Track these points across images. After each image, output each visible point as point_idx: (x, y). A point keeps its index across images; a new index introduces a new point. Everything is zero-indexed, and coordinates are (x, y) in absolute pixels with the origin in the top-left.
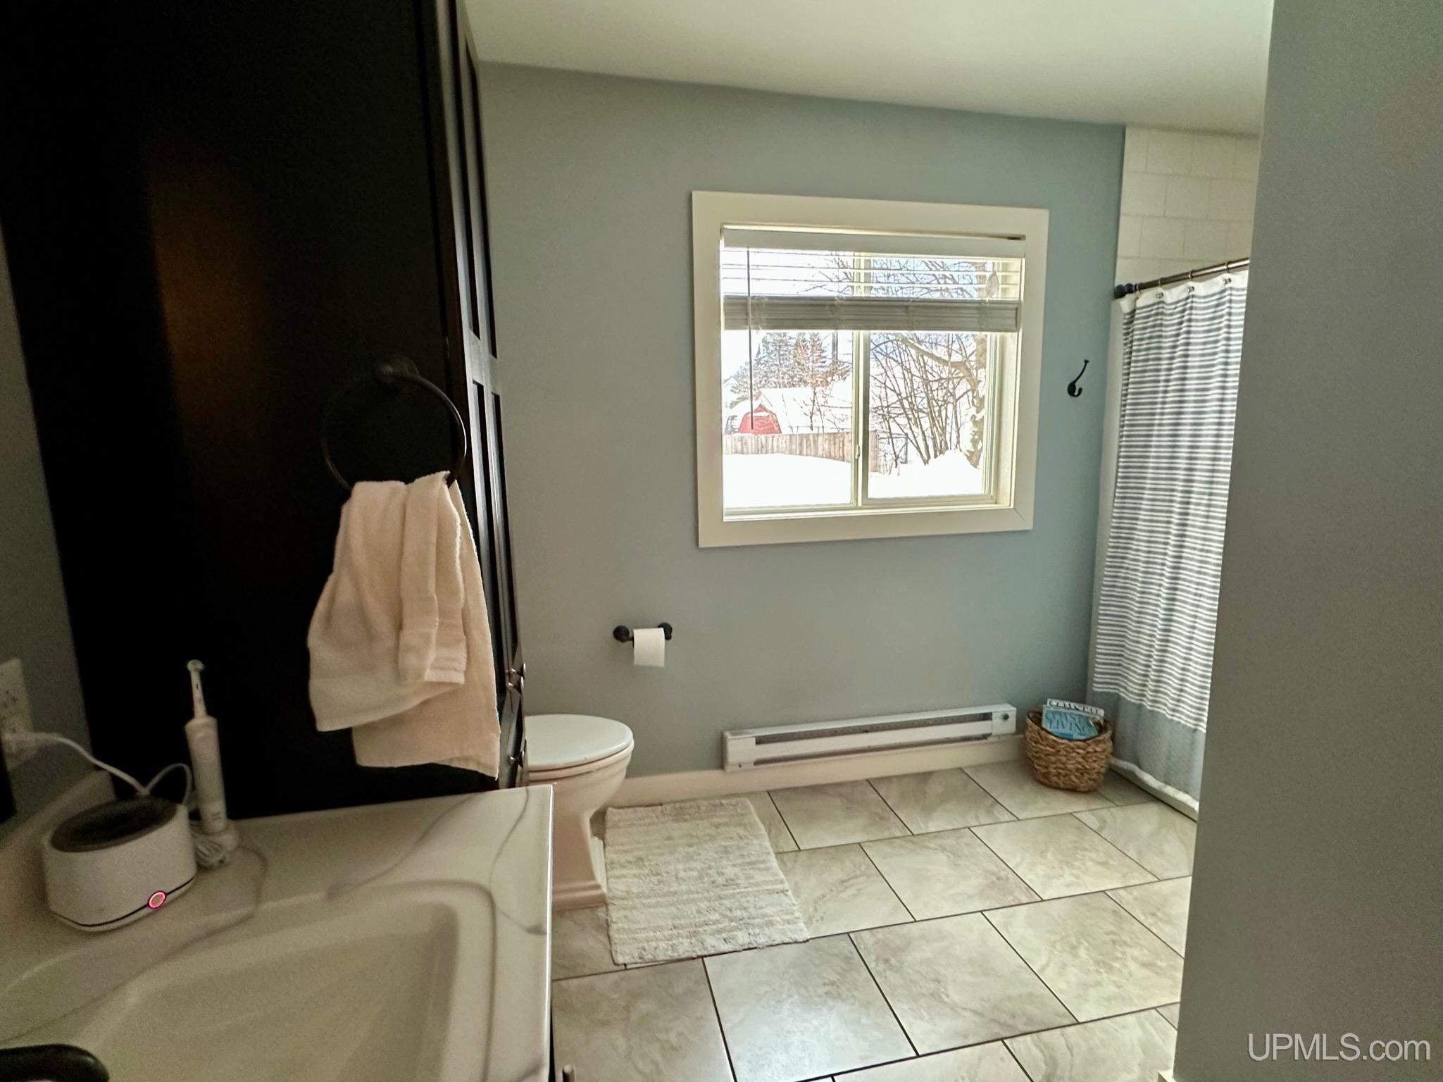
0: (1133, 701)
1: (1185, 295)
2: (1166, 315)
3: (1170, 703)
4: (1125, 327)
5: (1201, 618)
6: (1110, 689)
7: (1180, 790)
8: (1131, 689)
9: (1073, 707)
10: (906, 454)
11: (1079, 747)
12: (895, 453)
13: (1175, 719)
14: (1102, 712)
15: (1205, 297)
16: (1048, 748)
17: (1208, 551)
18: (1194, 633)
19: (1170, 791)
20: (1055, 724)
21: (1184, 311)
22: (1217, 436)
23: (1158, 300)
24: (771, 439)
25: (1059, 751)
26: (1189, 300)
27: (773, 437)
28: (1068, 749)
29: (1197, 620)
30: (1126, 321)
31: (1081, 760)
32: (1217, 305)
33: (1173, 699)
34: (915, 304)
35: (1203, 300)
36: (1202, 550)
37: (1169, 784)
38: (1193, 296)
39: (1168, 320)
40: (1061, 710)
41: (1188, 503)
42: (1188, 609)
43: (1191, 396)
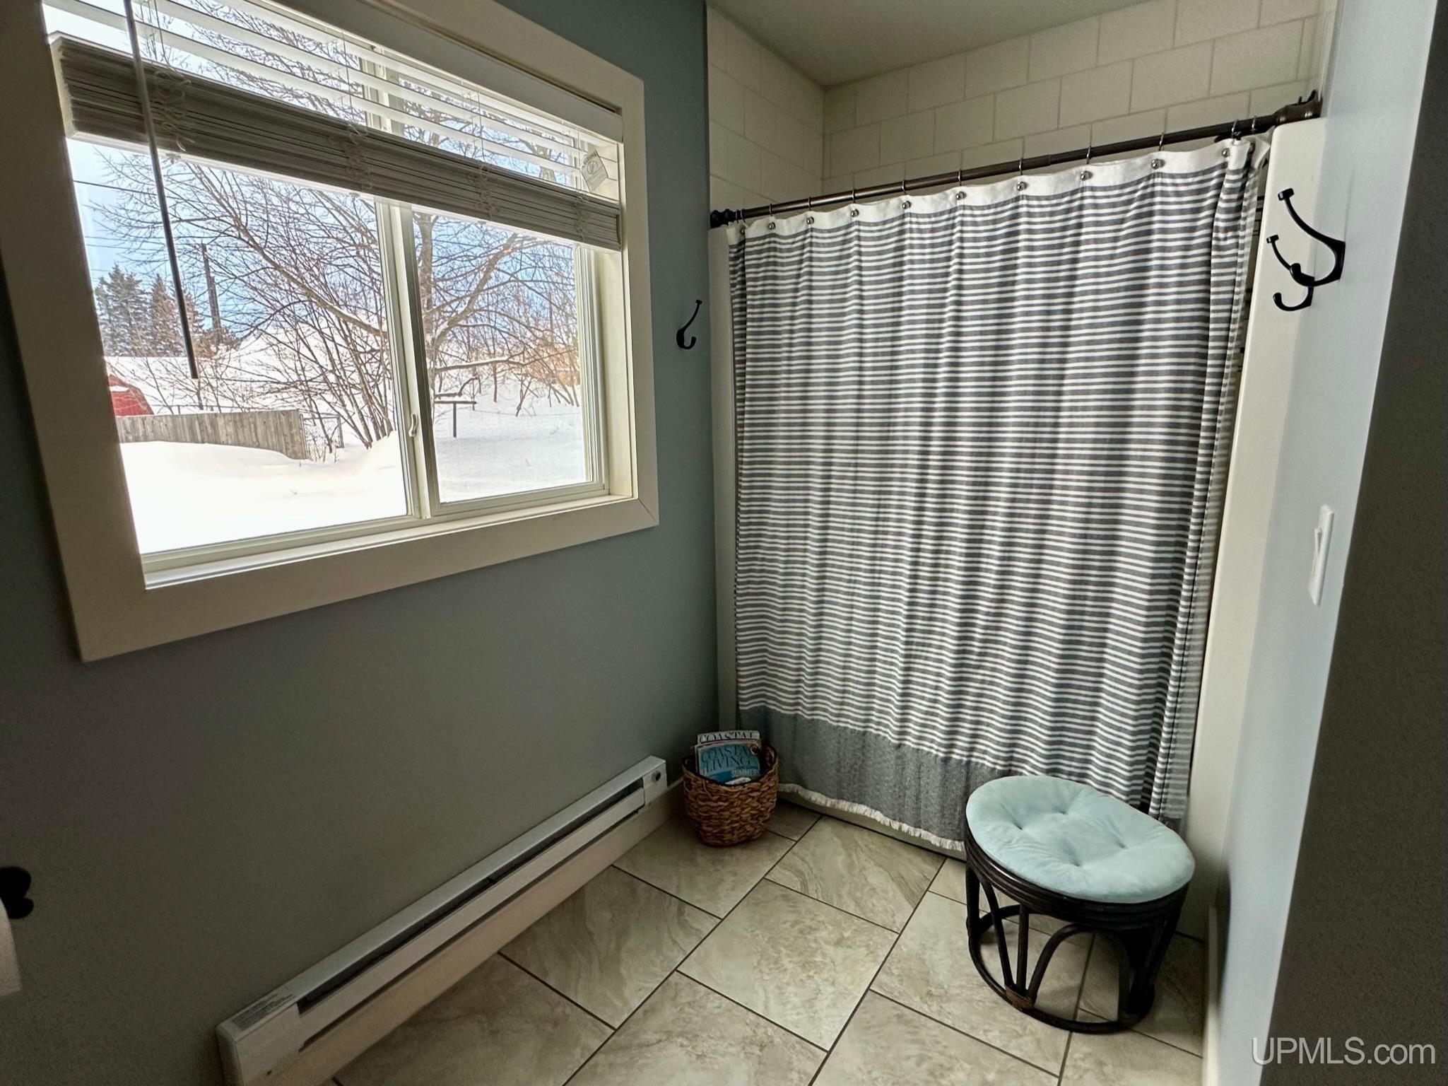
0: (788, 713)
1: (803, 228)
2: (781, 251)
3: (832, 708)
4: (731, 263)
5: (858, 608)
6: (756, 704)
7: (854, 802)
8: (784, 700)
9: (724, 737)
10: (341, 436)
11: (753, 790)
12: (327, 436)
13: (841, 724)
14: (756, 735)
15: (830, 231)
16: (721, 803)
17: (859, 531)
18: (851, 625)
19: (844, 805)
20: (711, 767)
21: (803, 247)
22: (859, 397)
23: (768, 232)
24: (140, 421)
25: (733, 803)
26: (808, 235)
27: (143, 420)
28: (741, 797)
29: (855, 610)
30: (732, 255)
31: (755, 804)
32: (844, 242)
33: (836, 703)
34: (491, 175)
35: (827, 235)
36: (852, 530)
37: (843, 799)
38: (812, 230)
39: (783, 257)
40: (714, 745)
41: (829, 477)
42: (842, 599)
43: (820, 350)
